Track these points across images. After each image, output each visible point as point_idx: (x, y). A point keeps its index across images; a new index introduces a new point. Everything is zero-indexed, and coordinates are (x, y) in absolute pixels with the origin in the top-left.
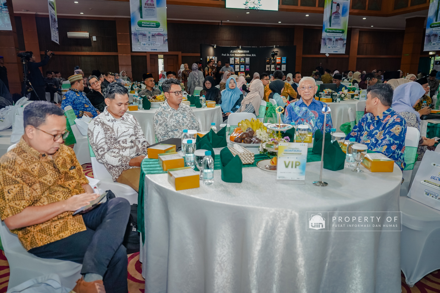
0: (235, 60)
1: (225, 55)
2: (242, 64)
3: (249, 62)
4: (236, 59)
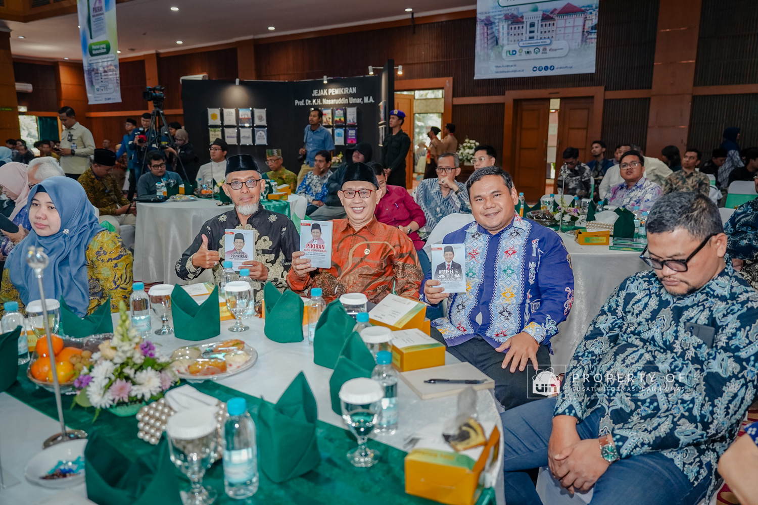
1: (301, 103)
2: (338, 127)
3: (355, 121)
4: (325, 112)
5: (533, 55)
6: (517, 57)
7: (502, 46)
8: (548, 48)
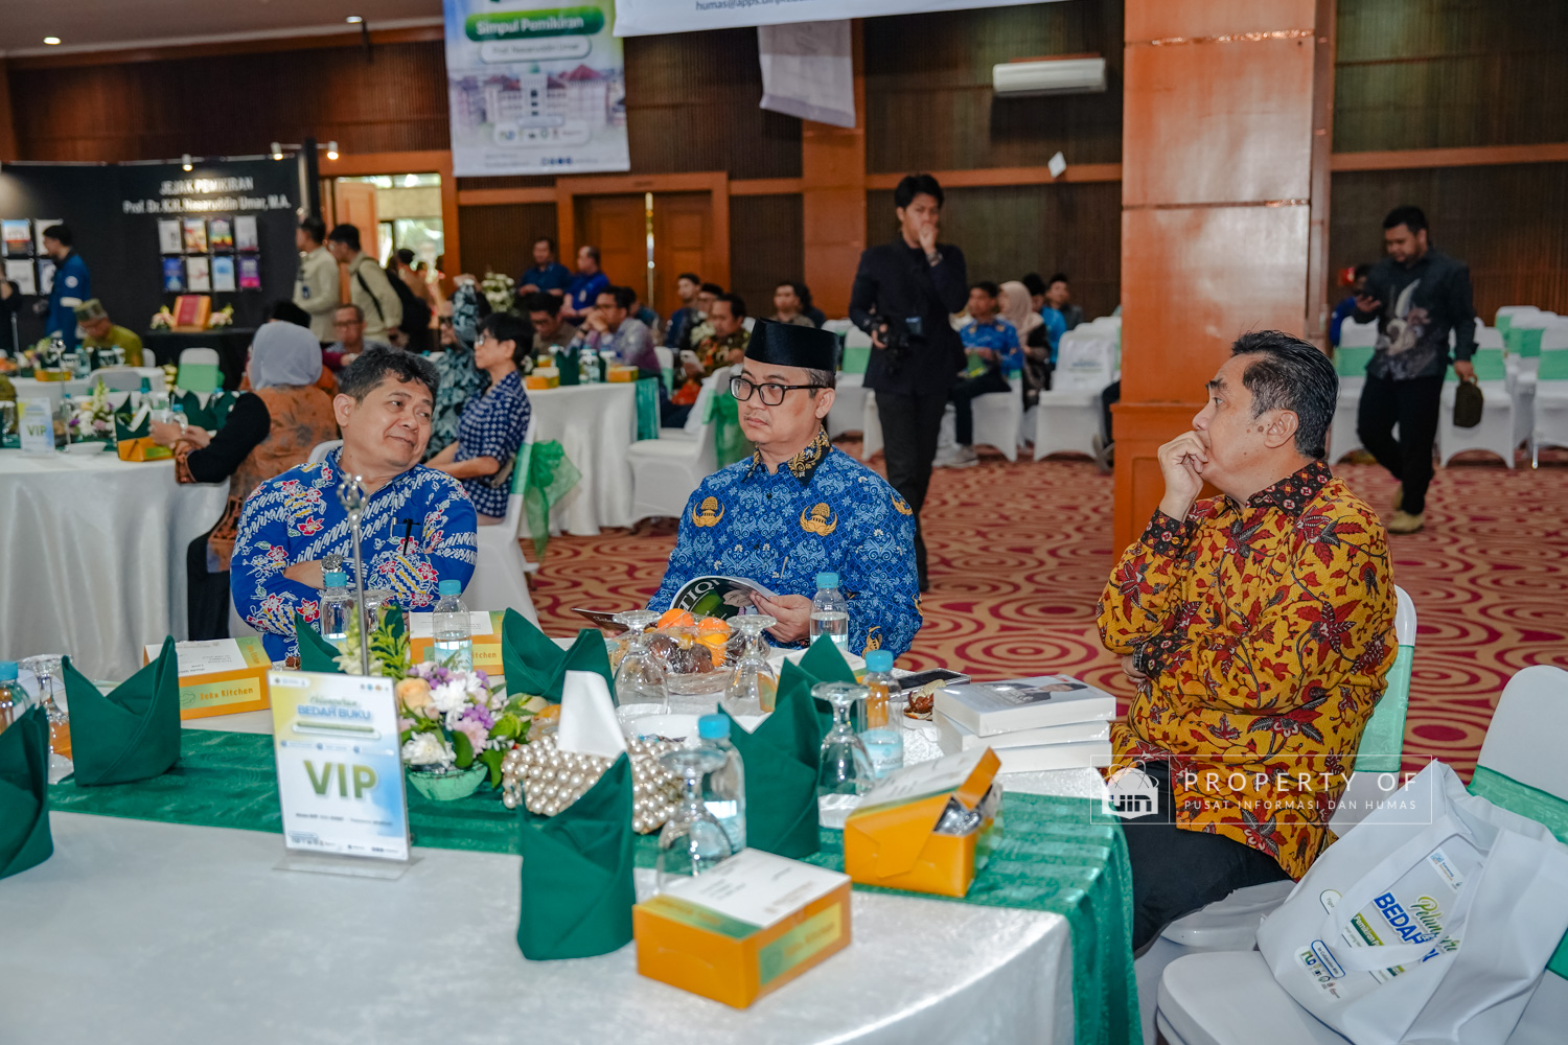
0: (183, 230)
1: (138, 208)
2: (219, 254)
3: (255, 242)
4: (190, 225)
5: (539, 140)
6: (516, 141)
7: (492, 125)
8: (560, 130)
